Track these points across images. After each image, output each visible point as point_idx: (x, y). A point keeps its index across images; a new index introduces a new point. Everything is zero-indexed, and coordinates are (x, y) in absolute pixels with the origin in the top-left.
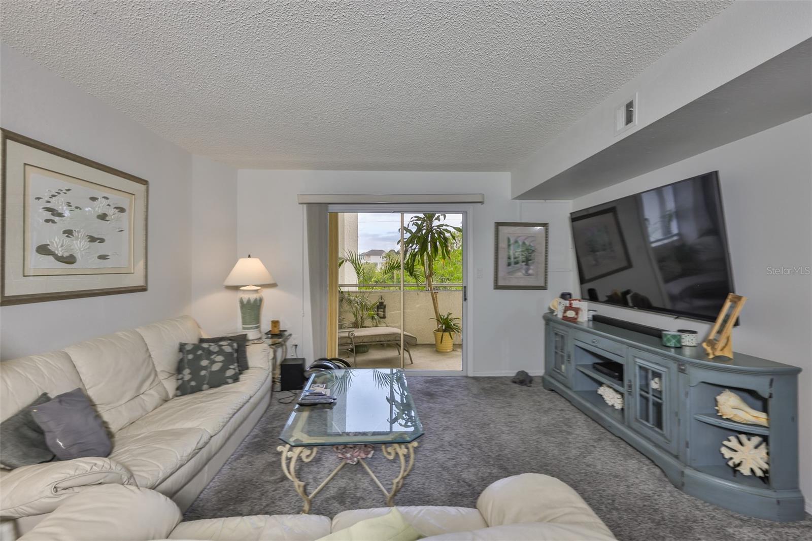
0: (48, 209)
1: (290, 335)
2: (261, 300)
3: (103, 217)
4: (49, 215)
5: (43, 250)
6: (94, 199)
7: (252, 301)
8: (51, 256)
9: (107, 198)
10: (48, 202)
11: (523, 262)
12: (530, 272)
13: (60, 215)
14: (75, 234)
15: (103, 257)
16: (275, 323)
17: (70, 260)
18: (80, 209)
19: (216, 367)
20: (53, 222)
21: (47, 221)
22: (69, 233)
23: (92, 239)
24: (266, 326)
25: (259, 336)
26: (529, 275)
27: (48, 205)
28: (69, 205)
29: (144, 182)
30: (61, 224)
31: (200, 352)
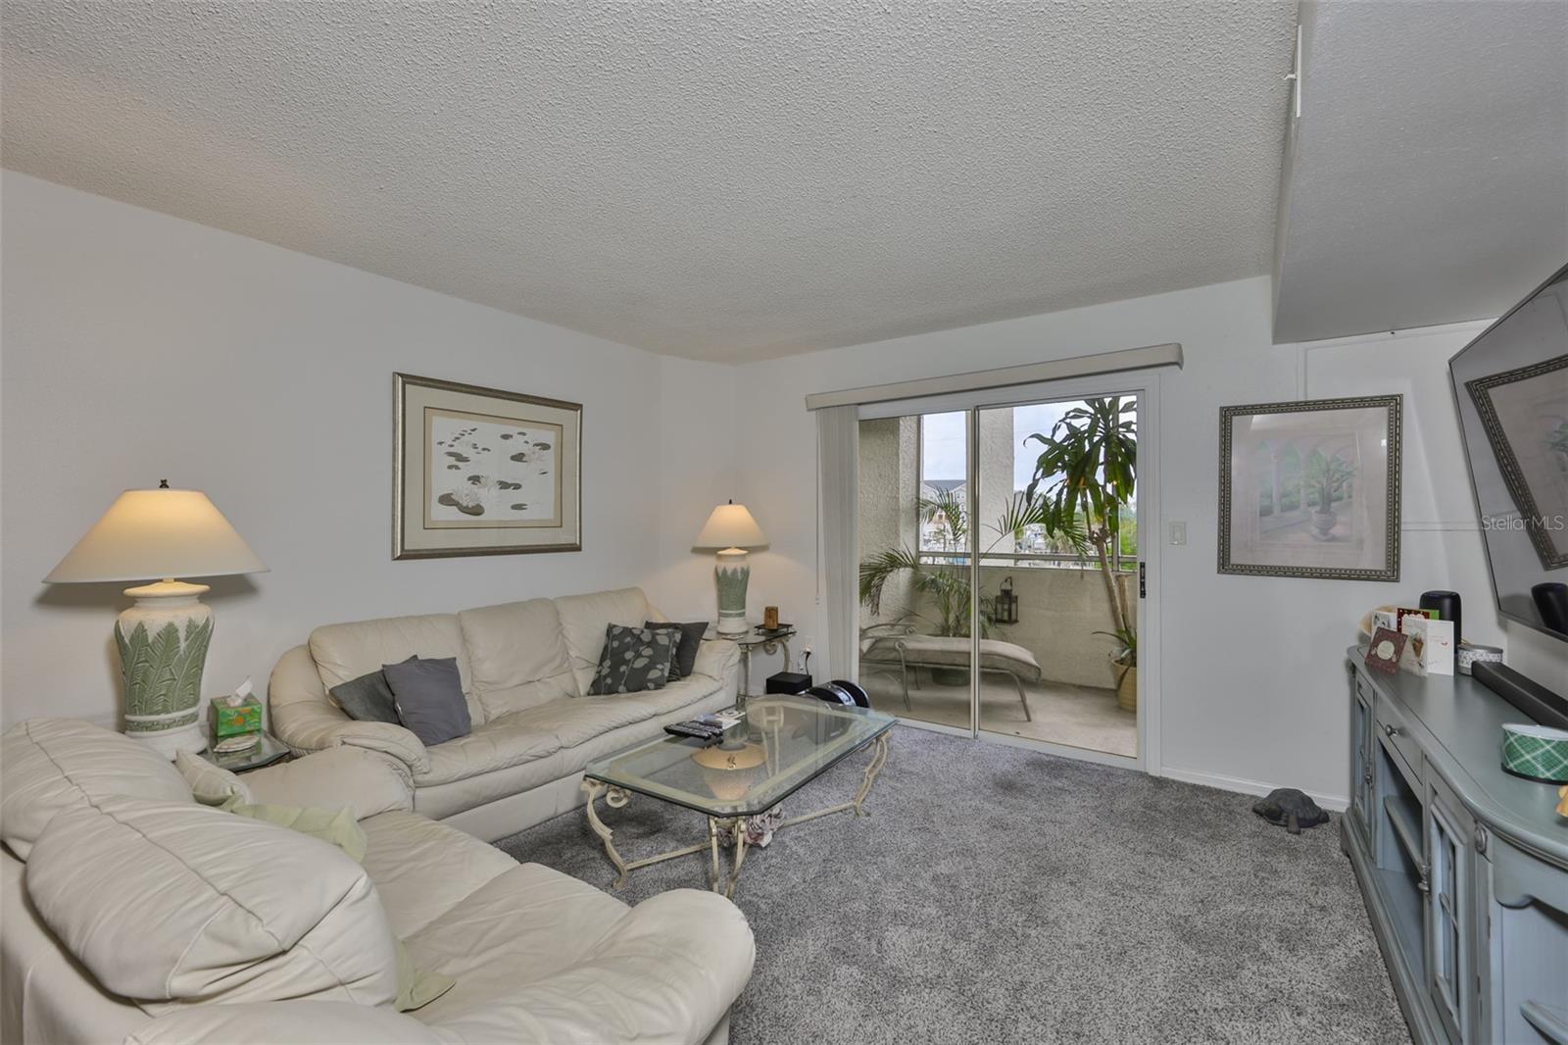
0: (450, 454)
1: (793, 633)
2: (746, 573)
3: (519, 458)
4: (452, 461)
5: (447, 500)
6: (506, 437)
7: (729, 572)
8: (455, 507)
9: (524, 434)
10: (452, 446)
11: (1312, 504)
12: (1337, 530)
13: (466, 460)
14: (482, 480)
15: (518, 507)
16: (771, 612)
17: (477, 511)
18: (489, 450)
19: (640, 663)
20: (457, 468)
21: (450, 467)
22: (475, 479)
23: (504, 485)
24: (755, 614)
25: (744, 629)
26: (1334, 539)
27: (451, 450)
28: (475, 446)
29: (577, 407)
30: (468, 470)
31: (628, 639)
